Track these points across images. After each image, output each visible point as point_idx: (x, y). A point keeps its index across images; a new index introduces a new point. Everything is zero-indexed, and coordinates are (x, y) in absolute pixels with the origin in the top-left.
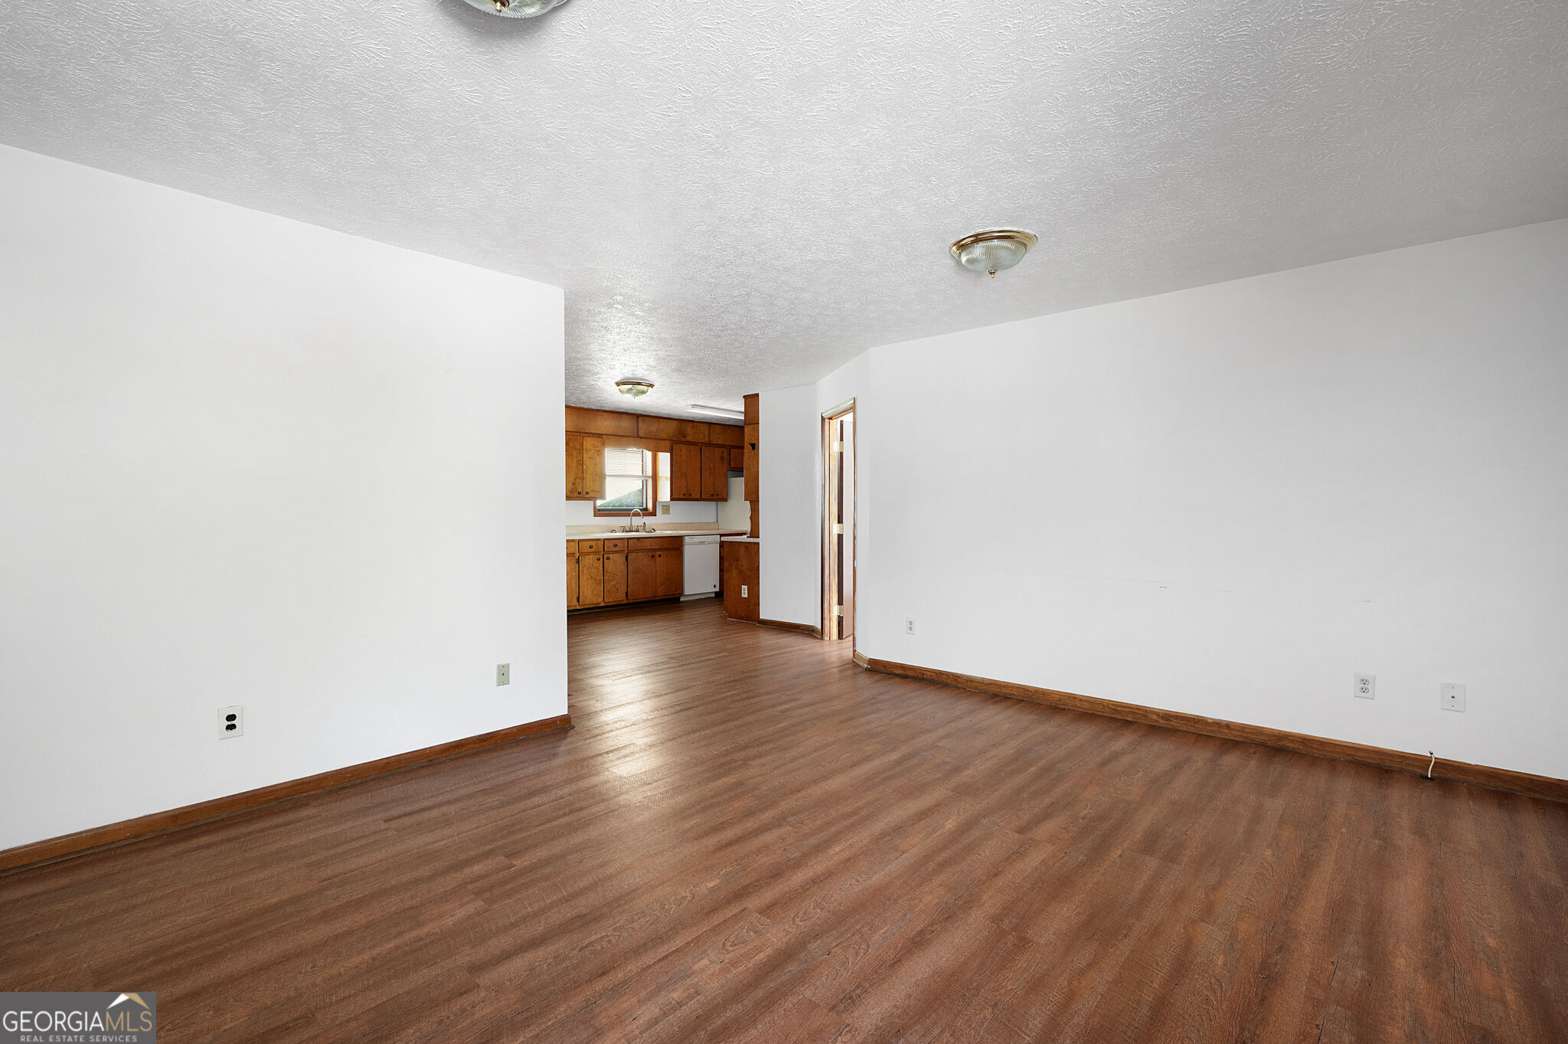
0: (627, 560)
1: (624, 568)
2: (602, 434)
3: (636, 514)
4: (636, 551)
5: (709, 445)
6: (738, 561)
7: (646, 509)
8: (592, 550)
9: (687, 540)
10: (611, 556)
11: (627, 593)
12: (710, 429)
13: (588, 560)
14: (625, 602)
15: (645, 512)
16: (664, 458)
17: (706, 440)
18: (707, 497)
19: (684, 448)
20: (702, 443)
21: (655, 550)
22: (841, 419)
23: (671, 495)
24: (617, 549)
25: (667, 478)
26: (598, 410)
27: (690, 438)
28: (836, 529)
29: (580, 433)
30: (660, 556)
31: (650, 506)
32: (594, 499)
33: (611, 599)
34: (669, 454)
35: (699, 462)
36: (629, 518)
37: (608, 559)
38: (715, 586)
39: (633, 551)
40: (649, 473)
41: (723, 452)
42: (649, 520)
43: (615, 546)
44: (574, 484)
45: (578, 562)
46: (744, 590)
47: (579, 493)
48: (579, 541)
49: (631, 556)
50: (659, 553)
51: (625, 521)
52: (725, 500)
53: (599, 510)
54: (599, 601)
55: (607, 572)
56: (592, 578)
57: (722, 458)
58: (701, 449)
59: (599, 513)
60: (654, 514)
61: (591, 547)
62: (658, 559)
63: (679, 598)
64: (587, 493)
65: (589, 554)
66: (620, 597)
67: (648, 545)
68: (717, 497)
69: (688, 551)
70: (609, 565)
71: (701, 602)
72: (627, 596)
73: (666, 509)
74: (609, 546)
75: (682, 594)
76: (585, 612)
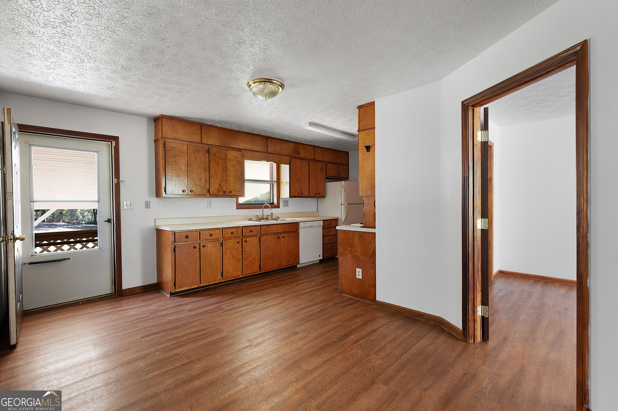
0: (260, 241)
1: (257, 248)
2: (242, 149)
3: (267, 207)
4: (267, 234)
5: (314, 160)
6: (352, 247)
7: (273, 203)
8: (233, 235)
9: (301, 225)
10: (248, 239)
11: (260, 266)
12: (314, 150)
13: (230, 244)
14: (259, 273)
15: (272, 205)
16: (285, 169)
17: (312, 157)
18: (313, 195)
19: (298, 161)
20: (310, 159)
21: (280, 233)
22: (485, 106)
23: (290, 194)
24: (252, 234)
25: (287, 182)
26: (238, 131)
27: (302, 156)
28: (480, 224)
29: (225, 147)
30: (283, 237)
31: (275, 201)
32: (237, 197)
33: (248, 272)
34: (289, 165)
35: (308, 172)
36: (261, 210)
37: (246, 241)
38: (320, 256)
39: (264, 235)
40: (275, 179)
41: (322, 166)
42: (275, 211)
43: (251, 231)
44: (220, 185)
45: (222, 245)
46: (359, 272)
47: (224, 192)
48: (223, 229)
49: (263, 239)
50: (283, 235)
51: (258, 212)
52: (324, 197)
53: (240, 204)
54: (239, 274)
55: (245, 251)
56: (233, 257)
57: (322, 170)
58: (309, 163)
59: (240, 206)
60: (278, 206)
61: (232, 233)
62: (282, 239)
63: (296, 266)
64: (230, 192)
65: (230, 238)
66: (255, 269)
67: (275, 229)
68: (318, 195)
69: (302, 232)
70: (247, 247)
71: (310, 267)
72: (260, 268)
73: (286, 203)
74: (246, 232)
75: (298, 263)
76: (227, 283)
